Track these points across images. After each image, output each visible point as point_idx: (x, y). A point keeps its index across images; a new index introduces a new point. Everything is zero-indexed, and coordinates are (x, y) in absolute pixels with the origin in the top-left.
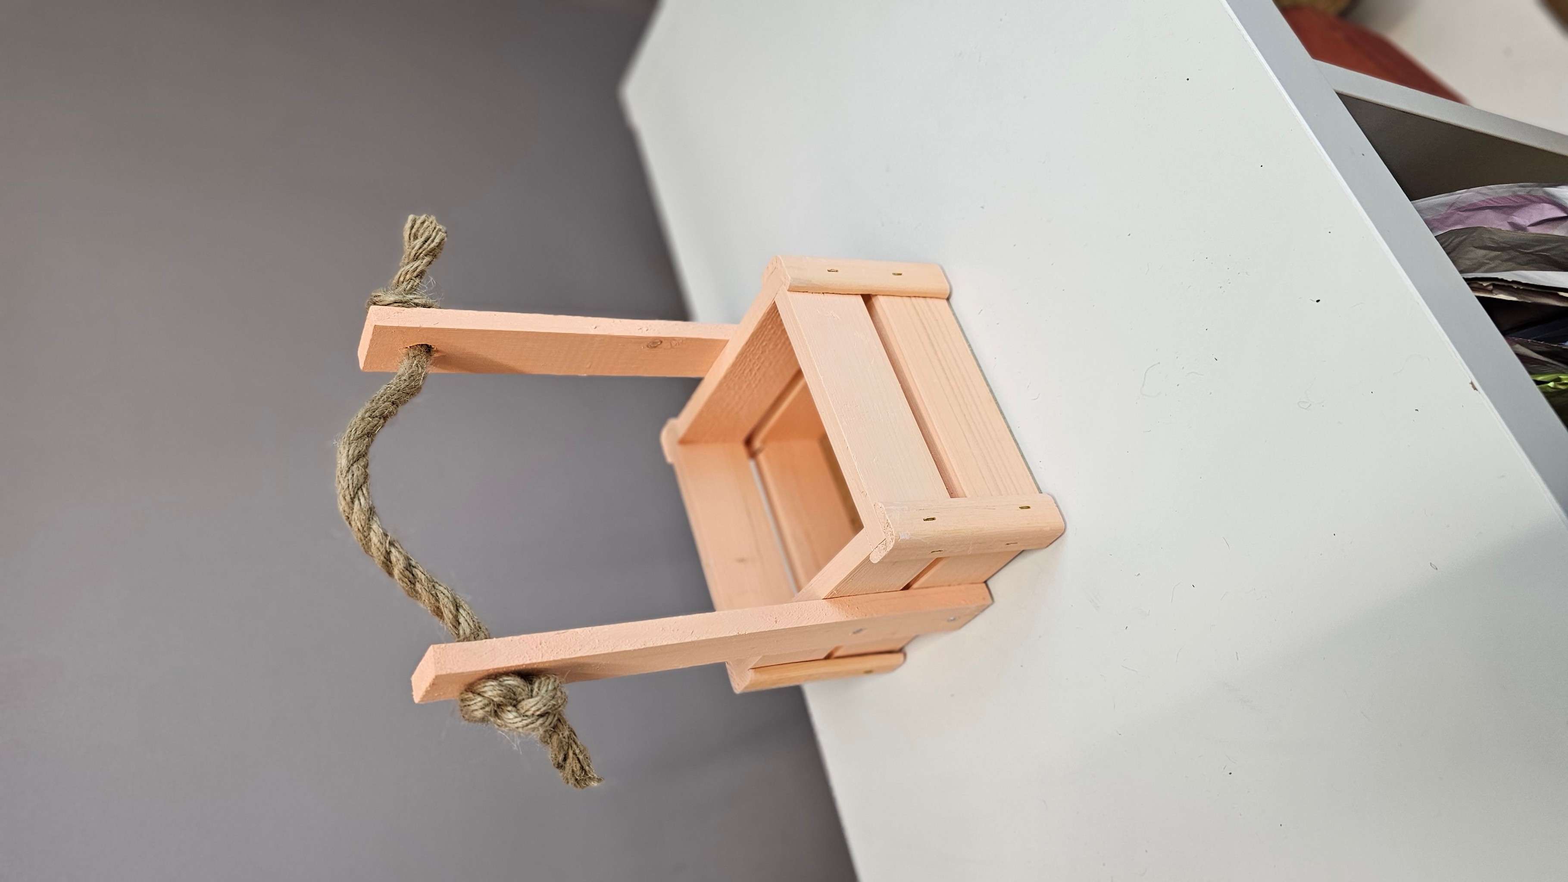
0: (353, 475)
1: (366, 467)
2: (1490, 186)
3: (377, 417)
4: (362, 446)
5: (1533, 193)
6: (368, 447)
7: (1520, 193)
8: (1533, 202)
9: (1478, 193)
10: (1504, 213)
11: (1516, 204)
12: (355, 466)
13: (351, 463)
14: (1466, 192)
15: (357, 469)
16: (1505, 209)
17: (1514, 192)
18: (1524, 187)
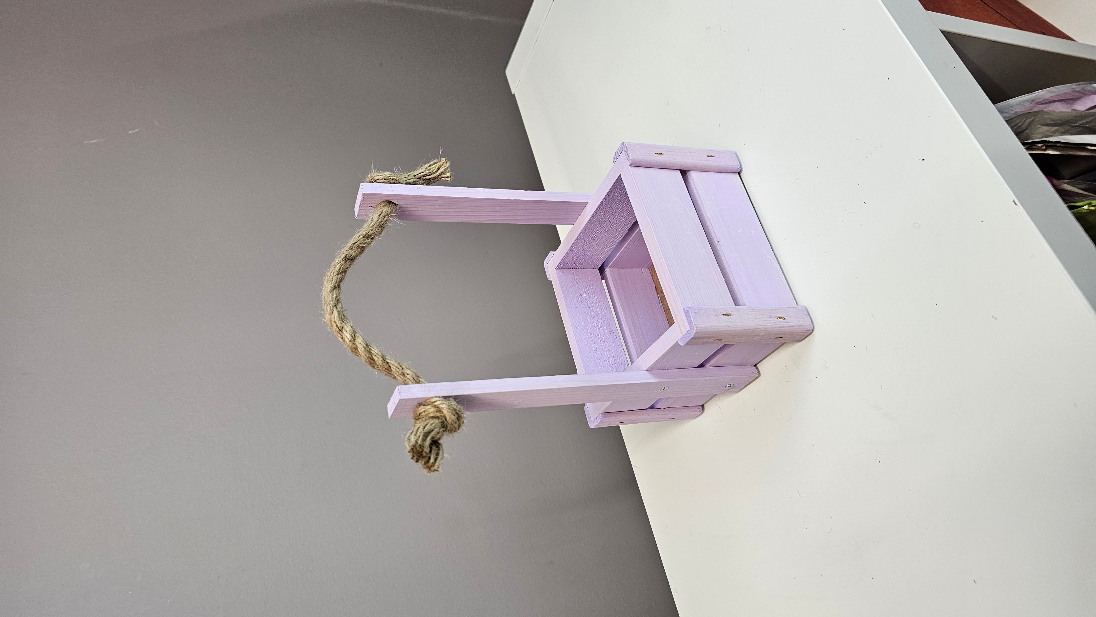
2: (1057, 86)
5: (1086, 88)
7: (1076, 89)
8: (1086, 95)
9: (1049, 91)
10: (1068, 104)
11: (1075, 97)
14: (1041, 92)
16: (1068, 101)
17: (1072, 89)
18: (1080, 85)
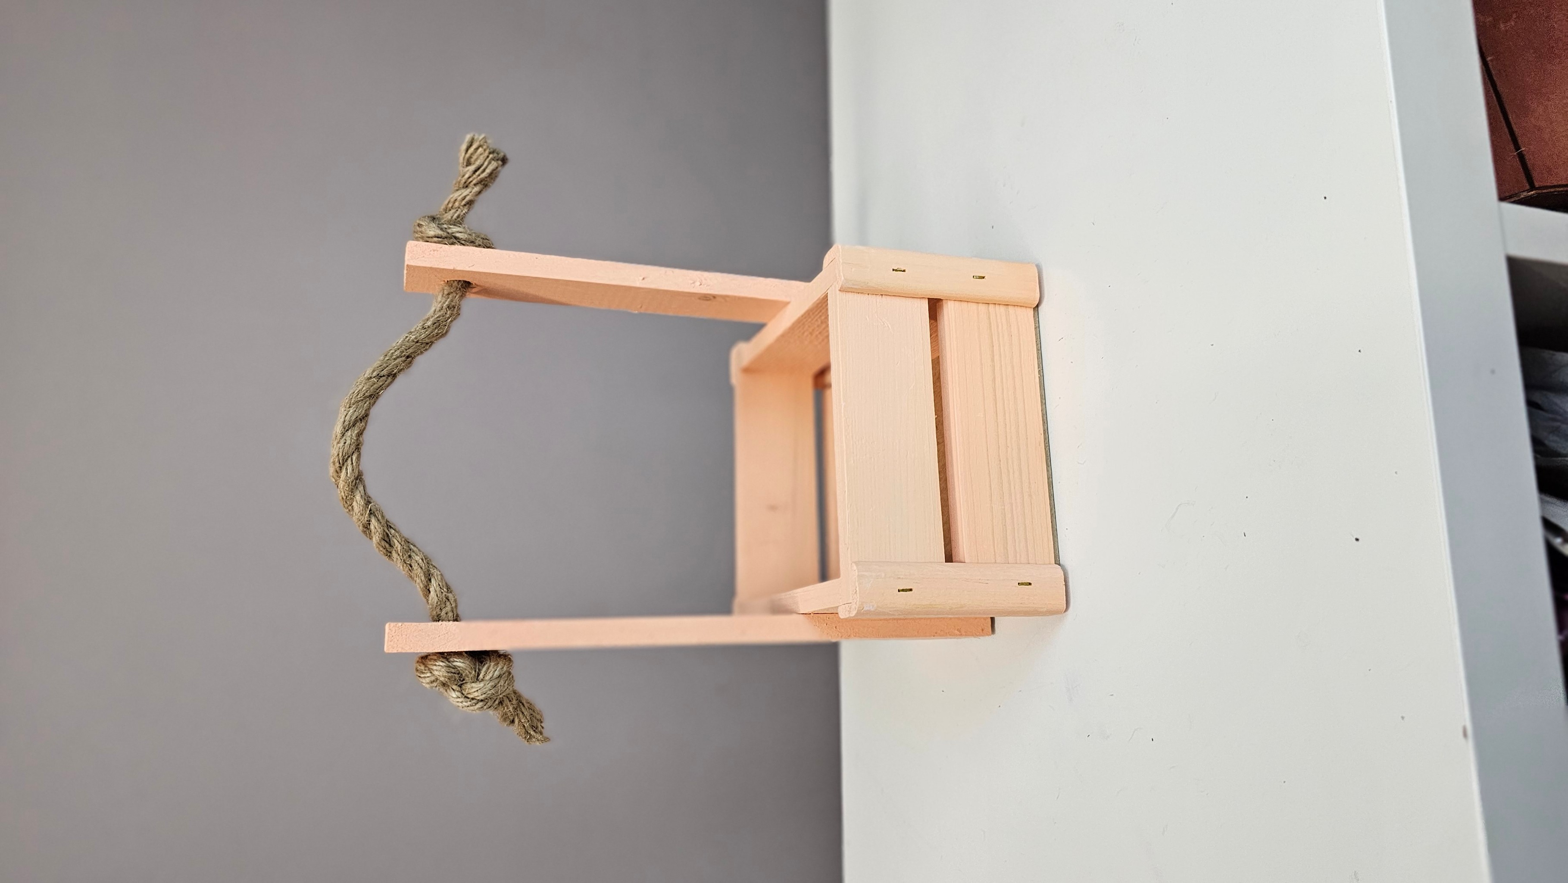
0: (345, 443)
1: (360, 434)
3: (384, 376)
4: (360, 411)
6: (369, 409)
12: (349, 433)
13: (347, 428)
15: (352, 434)
